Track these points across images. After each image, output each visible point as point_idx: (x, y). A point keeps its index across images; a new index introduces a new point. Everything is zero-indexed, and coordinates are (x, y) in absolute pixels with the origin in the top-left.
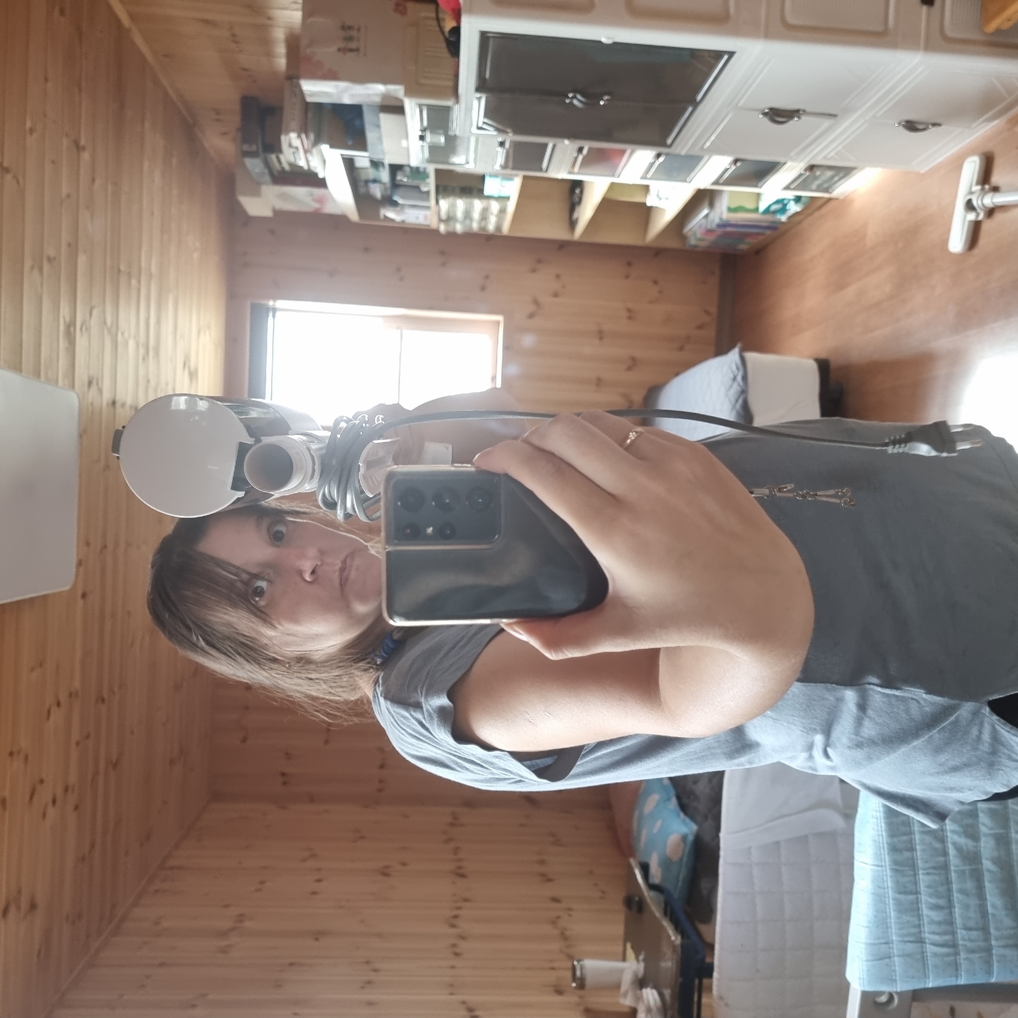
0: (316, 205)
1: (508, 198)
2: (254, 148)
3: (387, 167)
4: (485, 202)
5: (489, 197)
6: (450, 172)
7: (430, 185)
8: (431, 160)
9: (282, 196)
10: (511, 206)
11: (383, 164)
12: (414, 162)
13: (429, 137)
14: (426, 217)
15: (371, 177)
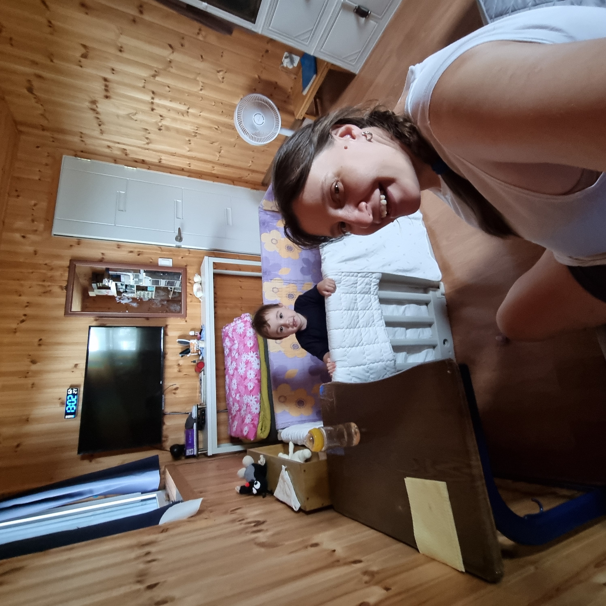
0: (107, 294)
1: (153, 291)
2: (95, 282)
3: (125, 286)
4: (148, 292)
5: (148, 291)
6: (139, 286)
7: (135, 289)
8: (135, 283)
9: (99, 292)
10: (154, 292)
11: (124, 285)
12: (131, 284)
13: (135, 279)
14: (134, 295)
15: (121, 288)
